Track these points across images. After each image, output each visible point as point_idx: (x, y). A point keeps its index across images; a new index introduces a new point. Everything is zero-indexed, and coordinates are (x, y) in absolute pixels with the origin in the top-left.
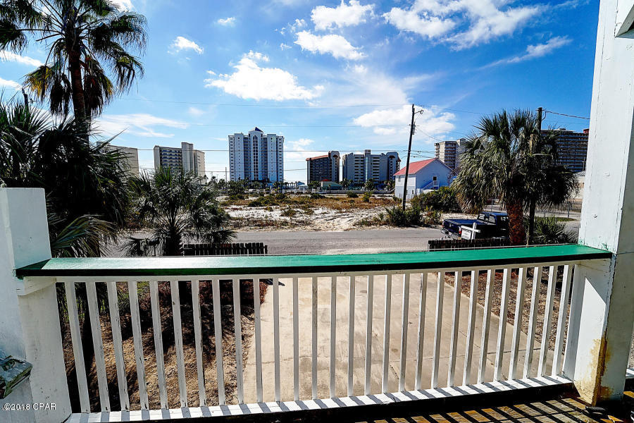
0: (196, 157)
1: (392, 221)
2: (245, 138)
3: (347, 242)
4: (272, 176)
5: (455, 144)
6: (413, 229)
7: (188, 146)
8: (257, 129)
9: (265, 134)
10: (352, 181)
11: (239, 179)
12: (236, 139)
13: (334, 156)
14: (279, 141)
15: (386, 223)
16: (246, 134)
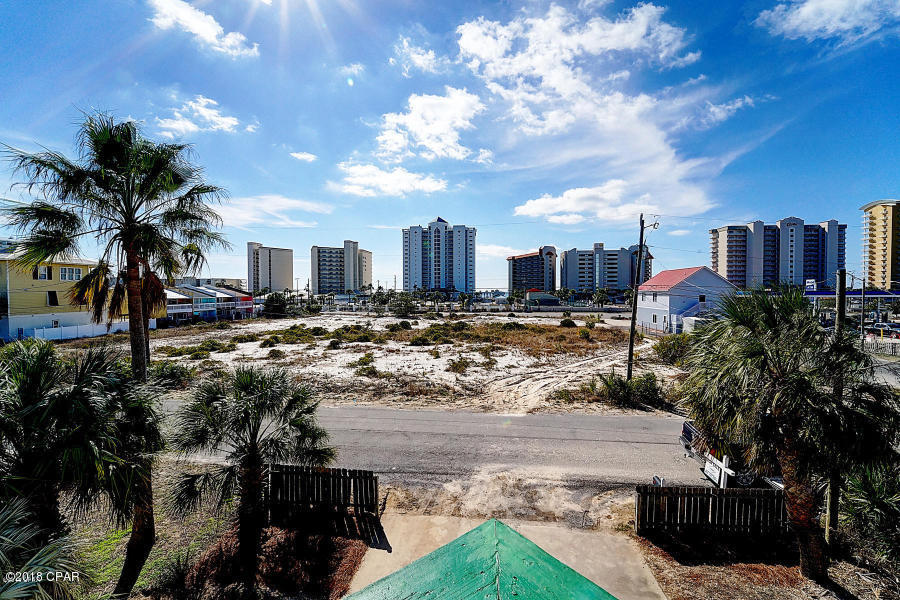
0: (361, 259)
1: (610, 395)
2: (424, 232)
3: (520, 447)
4: (459, 282)
5: (745, 230)
6: (642, 414)
7: (351, 245)
8: (440, 220)
9: (451, 225)
10: (573, 292)
11: (415, 287)
12: (413, 234)
13: (549, 252)
14: (469, 234)
15: (600, 398)
16: (425, 226)
